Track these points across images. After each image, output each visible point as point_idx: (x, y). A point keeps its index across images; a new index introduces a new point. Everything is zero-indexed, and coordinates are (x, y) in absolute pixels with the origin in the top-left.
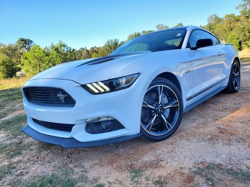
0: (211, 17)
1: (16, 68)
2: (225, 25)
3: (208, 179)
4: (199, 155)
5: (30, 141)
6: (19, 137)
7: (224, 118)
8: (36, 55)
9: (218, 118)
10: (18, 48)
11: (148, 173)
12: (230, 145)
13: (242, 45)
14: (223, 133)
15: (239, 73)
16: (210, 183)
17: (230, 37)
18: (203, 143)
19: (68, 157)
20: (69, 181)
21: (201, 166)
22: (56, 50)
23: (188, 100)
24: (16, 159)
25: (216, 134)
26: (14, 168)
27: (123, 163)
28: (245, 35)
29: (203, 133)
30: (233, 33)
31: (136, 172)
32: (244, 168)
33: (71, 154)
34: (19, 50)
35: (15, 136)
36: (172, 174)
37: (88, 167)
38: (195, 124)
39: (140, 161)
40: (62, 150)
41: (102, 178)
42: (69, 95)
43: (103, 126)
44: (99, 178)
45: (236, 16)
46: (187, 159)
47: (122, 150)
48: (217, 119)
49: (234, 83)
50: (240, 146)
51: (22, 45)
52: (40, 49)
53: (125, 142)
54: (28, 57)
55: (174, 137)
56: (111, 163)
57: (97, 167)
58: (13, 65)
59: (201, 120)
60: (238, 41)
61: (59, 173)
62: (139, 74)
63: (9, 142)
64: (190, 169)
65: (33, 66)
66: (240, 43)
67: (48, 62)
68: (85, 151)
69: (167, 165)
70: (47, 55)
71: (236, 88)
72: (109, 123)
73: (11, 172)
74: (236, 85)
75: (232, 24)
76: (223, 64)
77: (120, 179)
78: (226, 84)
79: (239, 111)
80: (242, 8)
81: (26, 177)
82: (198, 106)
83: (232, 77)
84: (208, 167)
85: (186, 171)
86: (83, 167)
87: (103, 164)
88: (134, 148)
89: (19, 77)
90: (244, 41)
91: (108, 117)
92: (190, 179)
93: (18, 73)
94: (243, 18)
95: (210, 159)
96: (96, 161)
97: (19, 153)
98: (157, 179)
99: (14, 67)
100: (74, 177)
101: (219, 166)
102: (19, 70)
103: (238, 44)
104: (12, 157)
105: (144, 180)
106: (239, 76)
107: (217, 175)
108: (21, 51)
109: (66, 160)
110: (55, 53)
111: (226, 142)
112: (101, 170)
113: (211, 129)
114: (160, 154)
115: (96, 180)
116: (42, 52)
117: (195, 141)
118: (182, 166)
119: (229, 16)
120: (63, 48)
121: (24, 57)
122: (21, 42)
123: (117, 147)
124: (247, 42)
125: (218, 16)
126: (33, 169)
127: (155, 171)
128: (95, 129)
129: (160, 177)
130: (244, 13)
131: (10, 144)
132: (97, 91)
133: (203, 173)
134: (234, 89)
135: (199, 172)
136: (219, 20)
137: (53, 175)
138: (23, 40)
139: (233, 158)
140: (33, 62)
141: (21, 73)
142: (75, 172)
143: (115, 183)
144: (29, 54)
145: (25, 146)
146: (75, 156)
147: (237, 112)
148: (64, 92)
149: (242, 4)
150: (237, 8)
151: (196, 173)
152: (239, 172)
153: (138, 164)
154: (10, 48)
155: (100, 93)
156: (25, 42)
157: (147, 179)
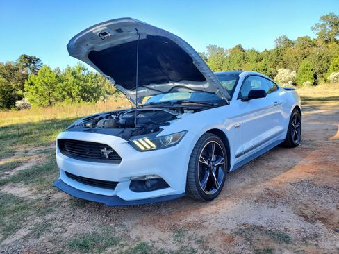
0: (280, 38)
1: (15, 95)
2: (297, 50)
3: (248, 240)
4: (242, 217)
5: (60, 197)
6: (44, 192)
7: (275, 179)
8: (46, 80)
9: (269, 178)
10: (20, 68)
11: (190, 233)
12: (275, 207)
13: (318, 78)
14: (271, 195)
15: (300, 124)
16: (248, 243)
17: (302, 67)
18: (248, 205)
19: (106, 216)
20: (112, 239)
21: (243, 227)
22: (73, 74)
23: (237, 157)
24: (49, 217)
25: (263, 196)
26: (50, 225)
27: (166, 223)
28: (321, 65)
29: (250, 195)
30: (306, 62)
31: (179, 232)
32: (282, 229)
33: (109, 213)
34: (20, 71)
35: (40, 191)
36: (214, 234)
37: (130, 226)
38: (243, 184)
39: (182, 221)
40: (99, 209)
41: (145, 237)
42: (114, 151)
43: (148, 184)
44: (142, 237)
45: (311, 39)
46: (230, 221)
47: (164, 210)
48: (267, 180)
49: (293, 136)
50: (284, 209)
51: (25, 64)
52: (51, 72)
53: (168, 201)
54: (35, 82)
55: (219, 198)
56: (153, 223)
57: (138, 226)
58: (11, 91)
59: (250, 180)
60: (312, 73)
61: (99, 232)
62: (186, 131)
63: (34, 198)
64: (232, 230)
65: (40, 94)
66: (315, 76)
67: (61, 90)
68: (124, 210)
69: (210, 226)
70: (61, 81)
71: (296, 141)
72: (155, 182)
73: (47, 230)
74: (296, 138)
75: (306, 50)
76: (280, 113)
77: (162, 238)
78: (283, 137)
79: (292, 170)
80: (319, 29)
81: (66, 235)
82: (250, 163)
83: (291, 128)
84: (249, 228)
85: (228, 232)
86: (124, 226)
87: (144, 223)
88: (176, 208)
89: (19, 109)
90: (321, 73)
91: (153, 176)
92: (230, 240)
93: (18, 103)
94: (320, 43)
95: (252, 221)
96: (137, 221)
97: (51, 211)
98: (199, 239)
99: (13, 94)
100: (116, 235)
101: (259, 228)
102: (20, 98)
103: (313, 77)
104: (44, 214)
105: (186, 239)
106: (300, 128)
107: (256, 235)
108: (23, 72)
109: (105, 218)
110: (71, 78)
111: (271, 204)
112: (143, 229)
113: (259, 190)
114: (203, 215)
115: (138, 239)
116: (53, 75)
117: (241, 202)
118: (225, 227)
119: (302, 38)
120: (82, 72)
121: (29, 82)
122: (23, 60)
123: (159, 206)
124: (324, 74)
125: (288, 38)
126: (71, 227)
127: (198, 231)
128: (139, 187)
129: (202, 237)
130: (321, 36)
131: (38, 200)
132: (143, 148)
133: (244, 234)
134: (293, 143)
135: (240, 233)
136: (289, 44)
137: (94, 234)
138: (26, 57)
139: (274, 220)
140: (41, 89)
141: (22, 103)
142: (117, 231)
143: (158, 242)
144: (37, 78)
145: (54, 202)
146: (114, 215)
147: (289, 171)
148: (109, 148)
149: (321, 23)
150: (313, 29)
151: (237, 234)
152: (276, 233)
153: (181, 224)
154: (8, 67)
155: (146, 150)
156: (30, 60)
157: (190, 238)
